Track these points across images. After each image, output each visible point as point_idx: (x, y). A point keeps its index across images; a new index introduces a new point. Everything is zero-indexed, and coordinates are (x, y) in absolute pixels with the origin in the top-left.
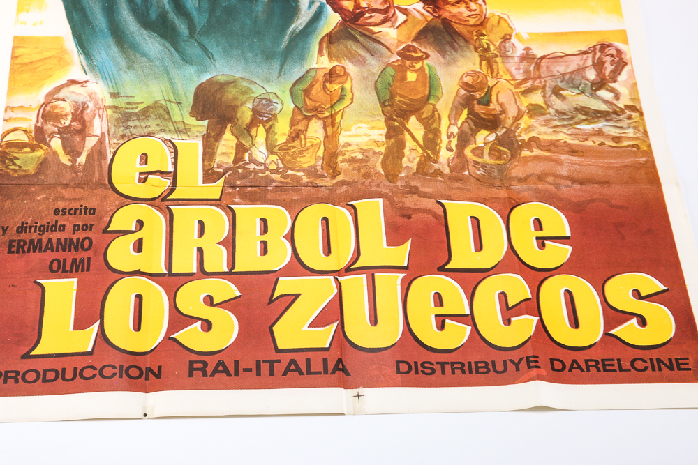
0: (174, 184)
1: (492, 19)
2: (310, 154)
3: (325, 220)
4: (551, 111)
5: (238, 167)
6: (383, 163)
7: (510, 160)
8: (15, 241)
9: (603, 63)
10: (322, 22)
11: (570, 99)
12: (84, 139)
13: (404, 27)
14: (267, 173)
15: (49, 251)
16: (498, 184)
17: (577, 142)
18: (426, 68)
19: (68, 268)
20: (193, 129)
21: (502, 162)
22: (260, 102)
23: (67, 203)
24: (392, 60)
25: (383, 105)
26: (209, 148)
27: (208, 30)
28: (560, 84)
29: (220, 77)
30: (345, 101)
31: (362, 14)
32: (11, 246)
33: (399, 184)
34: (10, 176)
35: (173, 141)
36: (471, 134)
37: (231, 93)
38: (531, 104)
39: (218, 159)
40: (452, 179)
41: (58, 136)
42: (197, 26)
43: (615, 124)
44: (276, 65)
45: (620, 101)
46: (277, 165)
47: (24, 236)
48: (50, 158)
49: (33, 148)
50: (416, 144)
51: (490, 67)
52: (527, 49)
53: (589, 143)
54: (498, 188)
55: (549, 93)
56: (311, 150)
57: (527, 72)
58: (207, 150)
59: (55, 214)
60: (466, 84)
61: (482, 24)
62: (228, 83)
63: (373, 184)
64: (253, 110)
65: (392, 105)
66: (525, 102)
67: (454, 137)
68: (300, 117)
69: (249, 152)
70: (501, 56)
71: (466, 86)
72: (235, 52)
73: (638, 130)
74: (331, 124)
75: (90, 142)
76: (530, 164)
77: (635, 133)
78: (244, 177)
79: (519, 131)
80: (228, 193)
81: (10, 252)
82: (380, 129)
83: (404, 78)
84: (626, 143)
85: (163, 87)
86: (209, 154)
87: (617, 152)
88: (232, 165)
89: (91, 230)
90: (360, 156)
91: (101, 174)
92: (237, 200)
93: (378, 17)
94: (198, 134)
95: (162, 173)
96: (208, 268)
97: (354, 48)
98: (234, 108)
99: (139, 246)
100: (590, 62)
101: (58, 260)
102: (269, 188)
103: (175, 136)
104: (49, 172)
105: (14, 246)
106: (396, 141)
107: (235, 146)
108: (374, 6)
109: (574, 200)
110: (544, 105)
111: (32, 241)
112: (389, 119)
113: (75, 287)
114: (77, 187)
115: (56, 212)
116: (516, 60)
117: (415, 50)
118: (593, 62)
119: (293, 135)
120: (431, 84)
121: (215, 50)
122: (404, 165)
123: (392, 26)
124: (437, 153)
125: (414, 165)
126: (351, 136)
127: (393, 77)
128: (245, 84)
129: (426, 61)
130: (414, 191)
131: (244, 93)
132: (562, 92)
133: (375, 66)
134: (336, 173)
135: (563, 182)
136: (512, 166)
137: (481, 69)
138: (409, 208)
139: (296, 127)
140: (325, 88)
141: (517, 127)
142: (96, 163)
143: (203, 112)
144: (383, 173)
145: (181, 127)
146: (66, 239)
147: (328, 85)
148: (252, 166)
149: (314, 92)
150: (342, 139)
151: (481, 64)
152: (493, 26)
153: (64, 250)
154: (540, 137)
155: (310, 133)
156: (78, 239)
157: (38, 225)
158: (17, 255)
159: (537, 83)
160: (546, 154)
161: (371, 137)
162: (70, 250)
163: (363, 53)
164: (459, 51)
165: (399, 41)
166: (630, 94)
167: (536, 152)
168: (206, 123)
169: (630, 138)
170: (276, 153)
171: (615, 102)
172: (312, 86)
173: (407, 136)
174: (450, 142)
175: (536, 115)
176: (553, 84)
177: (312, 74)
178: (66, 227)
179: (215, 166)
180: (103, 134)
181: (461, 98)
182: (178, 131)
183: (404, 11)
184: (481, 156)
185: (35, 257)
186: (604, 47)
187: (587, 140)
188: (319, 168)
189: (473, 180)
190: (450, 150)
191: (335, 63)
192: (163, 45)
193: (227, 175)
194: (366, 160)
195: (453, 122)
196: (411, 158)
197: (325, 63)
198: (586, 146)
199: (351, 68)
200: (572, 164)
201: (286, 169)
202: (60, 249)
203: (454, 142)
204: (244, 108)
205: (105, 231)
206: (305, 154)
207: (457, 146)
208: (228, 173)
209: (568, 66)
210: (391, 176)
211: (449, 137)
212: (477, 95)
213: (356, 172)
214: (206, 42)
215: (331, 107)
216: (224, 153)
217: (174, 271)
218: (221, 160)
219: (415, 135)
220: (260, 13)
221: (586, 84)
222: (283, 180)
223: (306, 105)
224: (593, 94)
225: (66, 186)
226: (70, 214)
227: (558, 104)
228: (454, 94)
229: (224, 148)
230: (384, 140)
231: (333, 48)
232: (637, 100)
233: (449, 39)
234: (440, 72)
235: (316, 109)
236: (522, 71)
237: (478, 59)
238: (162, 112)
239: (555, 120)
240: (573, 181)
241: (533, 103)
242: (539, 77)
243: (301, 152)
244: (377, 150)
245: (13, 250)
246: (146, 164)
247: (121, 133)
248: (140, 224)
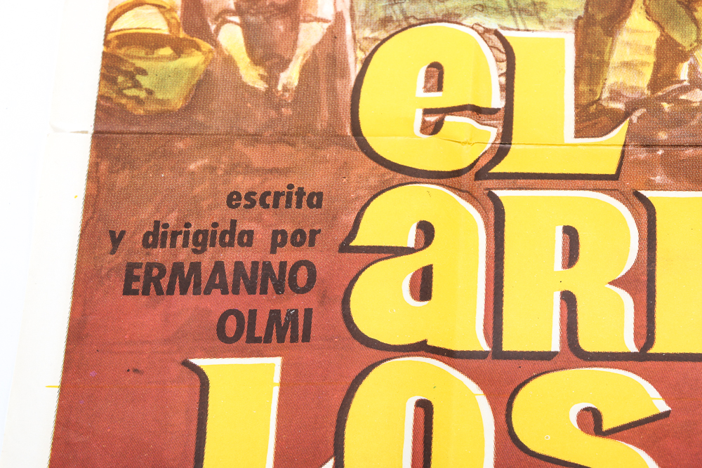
0: (506, 136)
5: (663, 99)
8: (139, 266)
12: (295, 28)
15: (216, 292)
19: (260, 332)
20: (553, 4)
23: (257, 180)
26: (591, 52)
32: (130, 278)
34: (128, 113)
35: (505, 33)
39: (613, 78)
41: (237, 19)
47: (159, 254)
48: (217, 71)
49: (179, 48)
58: (586, 55)
59: (230, 205)
69: (691, 60)
75: (310, 35)
78: (676, 121)
80: (638, 162)
81: (128, 291)
86: (590, 64)
88: (647, 92)
89: (312, 244)
91: (334, 113)
92: (658, 179)
94: (564, 16)
95: (477, 112)
96: (588, 342)
99: (423, 286)
101: (237, 314)
103: (509, 22)
104: (214, 105)
105: (137, 278)
107: (654, 46)
111: (178, 267)
113: (277, 378)
114: (280, 141)
115: (233, 199)
142: (323, 85)
146: (255, 264)
148: (697, 96)
153: (251, 290)
156: (283, 265)
157: (192, 230)
158: (144, 299)
162: (264, 291)
178: (257, 237)
179: (606, 95)
180: (339, 17)
185: (186, 304)
193: (634, 118)
202: (242, 287)
205: (345, 247)
208: (638, 113)
216: (627, 65)
217: (506, 347)
218: (621, 80)
225: (255, 139)
226: (265, 206)
229: (628, 50)
245: (135, 286)
246: (440, 88)
247: (381, 14)
248: (426, 231)
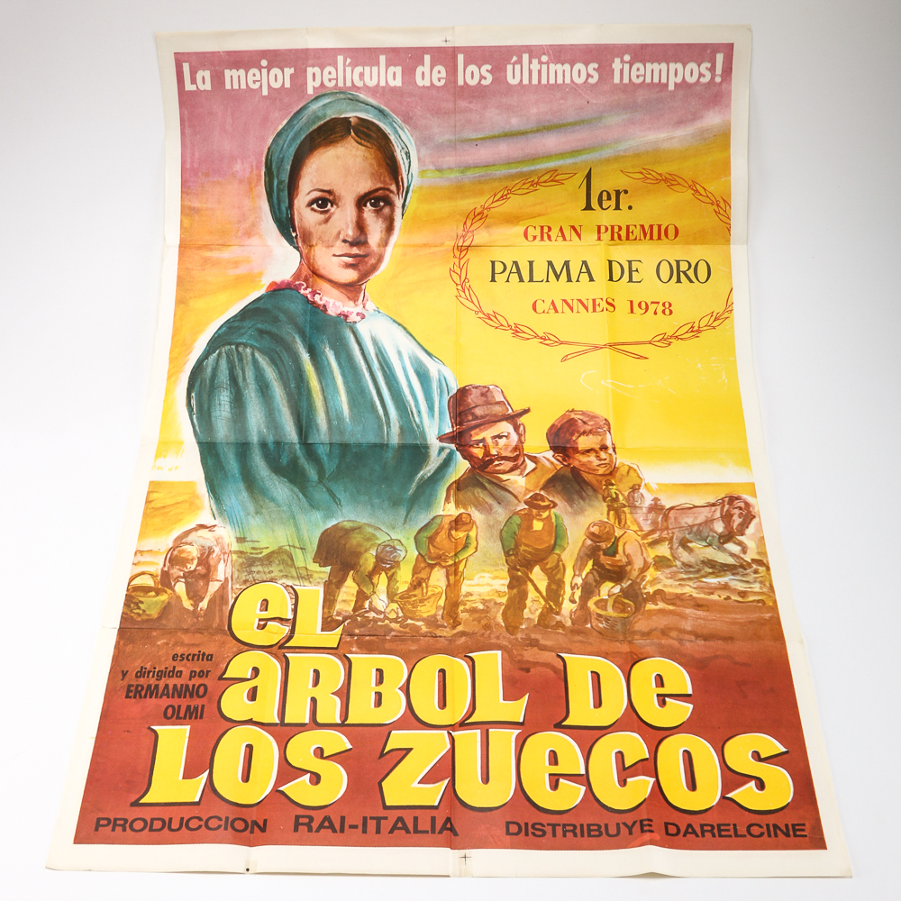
0: (293, 631)
1: (622, 469)
2: (431, 603)
3: (442, 672)
4: (678, 563)
5: (358, 615)
6: (504, 614)
7: (634, 613)
8: (133, 686)
9: (732, 516)
10: (451, 469)
11: (698, 552)
12: (208, 584)
13: (532, 475)
14: (387, 622)
15: (165, 697)
16: (621, 638)
17: (702, 596)
18: (553, 517)
19: (182, 715)
20: (315, 575)
21: (626, 615)
22: (384, 549)
23: (186, 649)
24: (519, 509)
25: (507, 554)
26: (330, 595)
27: (337, 475)
28: (687, 536)
29: (345, 523)
30: (469, 549)
31: (491, 461)
32: (129, 691)
33: (519, 636)
34: (134, 620)
35: (295, 587)
36: (596, 586)
37: (356, 539)
38: (657, 556)
39: (338, 606)
40: (574, 631)
41: (183, 580)
42: (327, 471)
43: (741, 578)
44: (403, 512)
45: (747, 554)
46: (397, 613)
47: (142, 681)
48: (173, 602)
49: (158, 592)
50: (538, 595)
51: (618, 517)
52: (656, 500)
53: (715, 597)
54: (620, 642)
55: (676, 545)
56: (432, 599)
57: (654, 523)
58: (328, 597)
59: (173, 659)
60: (593, 534)
61: (611, 474)
62: (353, 529)
63: (492, 636)
64: (377, 557)
65: (516, 555)
66: (652, 554)
67: (578, 588)
68: (423, 565)
69: (370, 599)
70: (629, 506)
71: (592, 536)
72: (364, 498)
73: (765, 585)
74: (454, 573)
75: (214, 587)
76: (654, 617)
77: (761, 588)
78: (362, 625)
79: (644, 583)
80: (346, 642)
81: (127, 697)
82: (502, 579)
83: (530, 526)
84: (751, 598)
85: (288, 533)
86: (329, 601)
87: (743, 607)
88: (352, 613)
89: (207, 677)
90: (481, 607)
91: (221, 620)
92: (354, 649)
93: (508, 465)
94: (320, 580)
95: (281, 620)
96: (320, 720)
97: (482, 495)
98: (357, 555)
99: (253, 695)
100: (718, 514)
101: (173, 707)
102: (388, 638)
103: (297, 582)
104: (171, 616)
105: (132, 691)
106: (518, 592)
107: (355, 593)
108: (504, 454)
109: (697, 656)
110: (670, 558)
111: (149, 686)
112: (512, 569)
113: (188, 735)
114: (197, 632)
115: (175, 657)
116: (645, 510)
117: (543, 499)
118: (721, 514)
119: (415, 583)
120: (557, 534)
121: (342, 496)
122: (525, 617)
123: (521, 474)
124: (559, 605)
125: (535, 617)
126: (473, 586)
127: (519, 526)
128: (370, 530)
129: (553, 510)
130: (534, 643)
131: (368, 540)
132: (689, 544)
133: (501, 514)
134: (456, 623)
135: (687, 637)
136: (636, 619)
137: (608, 519)
138: (528, 661)
139: (419, 575)
140: (450, 535)
141: (643, 580)
142: (217, 608)
143: (326, 558)
144: (503, 625)
145: (304, 573)
146: (182, 685)
147: (453, 532)
148: (372, 615)
149: (438, 539)
150: (464, 589)
151: (608, 514)
152: (623, 475)
153: (179, 697)
154: (665, 590)
155: (431, 582)
156: (194, 686)
157: (156, 670)
158: (134, 700)
159: (665, 534)
160: (671, 607)
161: (493, 587)
162: (185, 697)
163: (490, 501)
164: (587, 501)
165: (527, 489)
166: (758, 547)
167: (661, 605)
168: (328, 569)
169: (756, 593)
170: (397, 602)
171: (742, 556)
172: (437, 533)
173: (530, 587)
174: (573, 594)
175: (662, 567)
176: (680, 536)
177: (438, 521)
178: (184, 673)
179: (335, 613)
180: (226, 579)
181: (587, 548)
182: (300, 577)
183: (534, 459)
184: (605, 608)
185: (152, 703)
186: (732, 499)
187: (712, 594)
188: (439, 617)
189: (595, 633)
190: (573, 601)
191: (462, 511)
192: (292, 490)
193: (346, 623)
194: (487, 610)
195: (577, 573)
196: (533, 609)
197: (452, 510)
198: (712, 601)
199: (477, 516)
200: (697, 619)
201: (406, 618)
202: (176, 695)
203: (578, 593)
204: (367, 555)
205: (221, 678)
206: (426, 603)
207: (580, 598)
208: (347, 622)
209: (696, 518)
210: (511, 628)
211: (573, 588)
212: (603, 545)
213: (476, 623)
214: (334, 488)
215: (456, 555)
216: (344, 601)
217: (287, 720)
219: (538, 585)
220: (389, 459)
221: (713, 537)
222: (402, 629)
223: (430, 552)
224: (721, 548)
225: (186, 631)
226: (188, 660)
227: (684, 556)
228: (580, 544)
230: (506, 590)
231: (461, 495)
232: (764, 554)
233: (578, 488)
234: (567, 521)
235: (439, 557)
236: (649, 522)
237: (606, 509)
238: (285, 557)
239: (682, 573)
240: (697, 636)
241: (660, 555)
242: (667, 528)
243: (421, 601)
244: (499, 600)
245: (130, 694)
246: (266, 610)
247: (244, 578)
248: (256, 671)
